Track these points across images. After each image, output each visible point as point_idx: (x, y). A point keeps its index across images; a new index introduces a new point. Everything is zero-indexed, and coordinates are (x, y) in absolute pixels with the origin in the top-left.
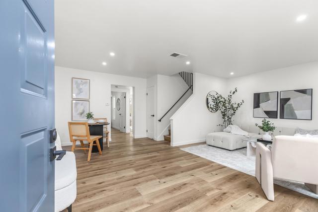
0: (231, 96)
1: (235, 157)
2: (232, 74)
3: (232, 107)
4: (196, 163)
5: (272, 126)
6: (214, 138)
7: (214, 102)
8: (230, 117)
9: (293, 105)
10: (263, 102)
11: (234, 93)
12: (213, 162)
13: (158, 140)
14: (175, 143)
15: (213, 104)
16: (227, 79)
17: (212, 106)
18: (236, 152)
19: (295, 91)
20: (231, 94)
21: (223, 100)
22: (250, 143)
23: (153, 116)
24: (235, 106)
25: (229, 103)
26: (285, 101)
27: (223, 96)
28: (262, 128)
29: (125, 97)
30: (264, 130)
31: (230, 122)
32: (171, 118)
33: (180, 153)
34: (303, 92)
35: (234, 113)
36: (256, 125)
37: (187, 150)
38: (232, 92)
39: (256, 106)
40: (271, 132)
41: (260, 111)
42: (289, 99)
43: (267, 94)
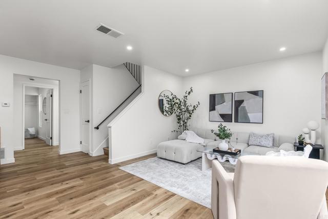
0: (186, 97)
1: (189, 173)
2: (187, 70)
3: (187, 110)
4: (134, 192)
5: (228, 132)
6: (166, 149)
7: (169, 104)
8: (186, 121)
9: (247, 108)
10: (218, 104)
11: (189, 93)
12: (159, 188)
13: (93, 156)
14: (114, 160)
15: (168, 106)
16: (183, 78)
17: (167, 109)
18: (191, 165)
19: (248, 92)
20: (187, 95)
21: (178, 101)
22: (206, 154)
23: (88, 121)
24: (191, 108)
25: (185, 105)
26: (239, 103)
27: (178, 97)
28: (218, 135)
29: (52, 96)
30: (221, 138)
31: (185, 128)
32: (109, 125)
33: (118, 175)
34: (255, 93)
35: (190, 116)
36: (212, 131)
37: (128, 169)
38: (188, 92)
39: (212, 108)
40: (228, 140)
41: (216, 114)
42: (242, 101)
43: (222, 95)
